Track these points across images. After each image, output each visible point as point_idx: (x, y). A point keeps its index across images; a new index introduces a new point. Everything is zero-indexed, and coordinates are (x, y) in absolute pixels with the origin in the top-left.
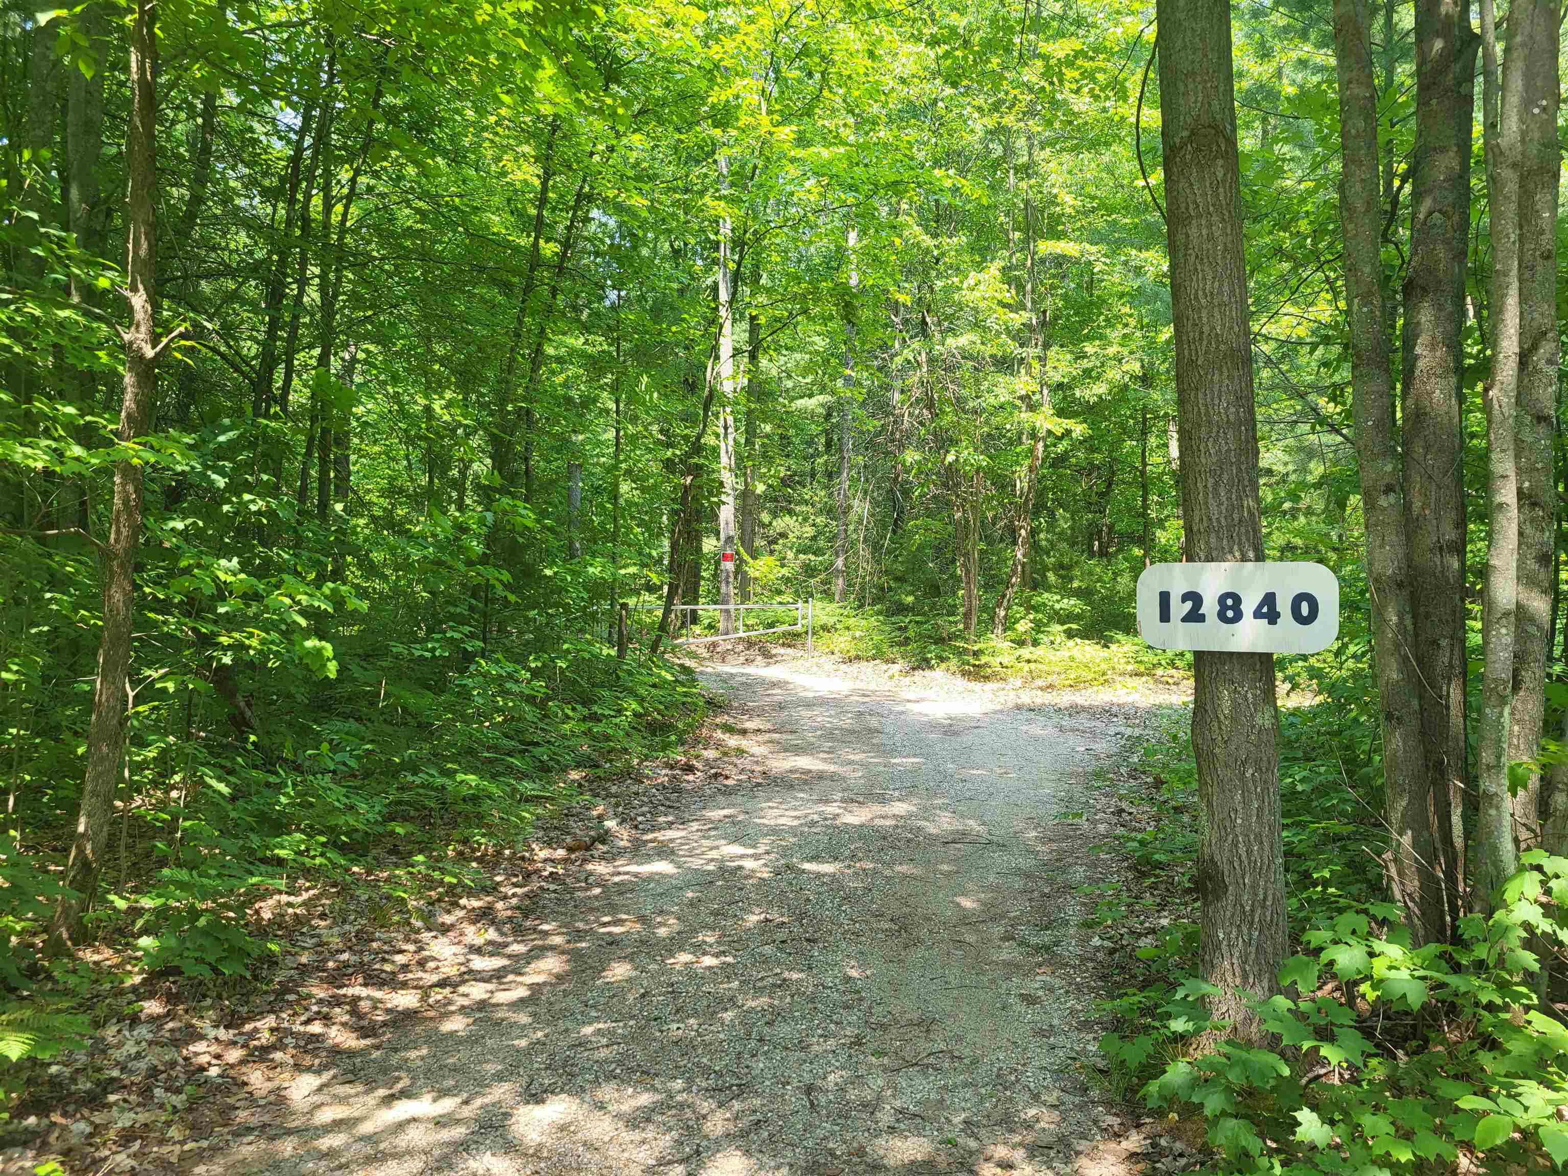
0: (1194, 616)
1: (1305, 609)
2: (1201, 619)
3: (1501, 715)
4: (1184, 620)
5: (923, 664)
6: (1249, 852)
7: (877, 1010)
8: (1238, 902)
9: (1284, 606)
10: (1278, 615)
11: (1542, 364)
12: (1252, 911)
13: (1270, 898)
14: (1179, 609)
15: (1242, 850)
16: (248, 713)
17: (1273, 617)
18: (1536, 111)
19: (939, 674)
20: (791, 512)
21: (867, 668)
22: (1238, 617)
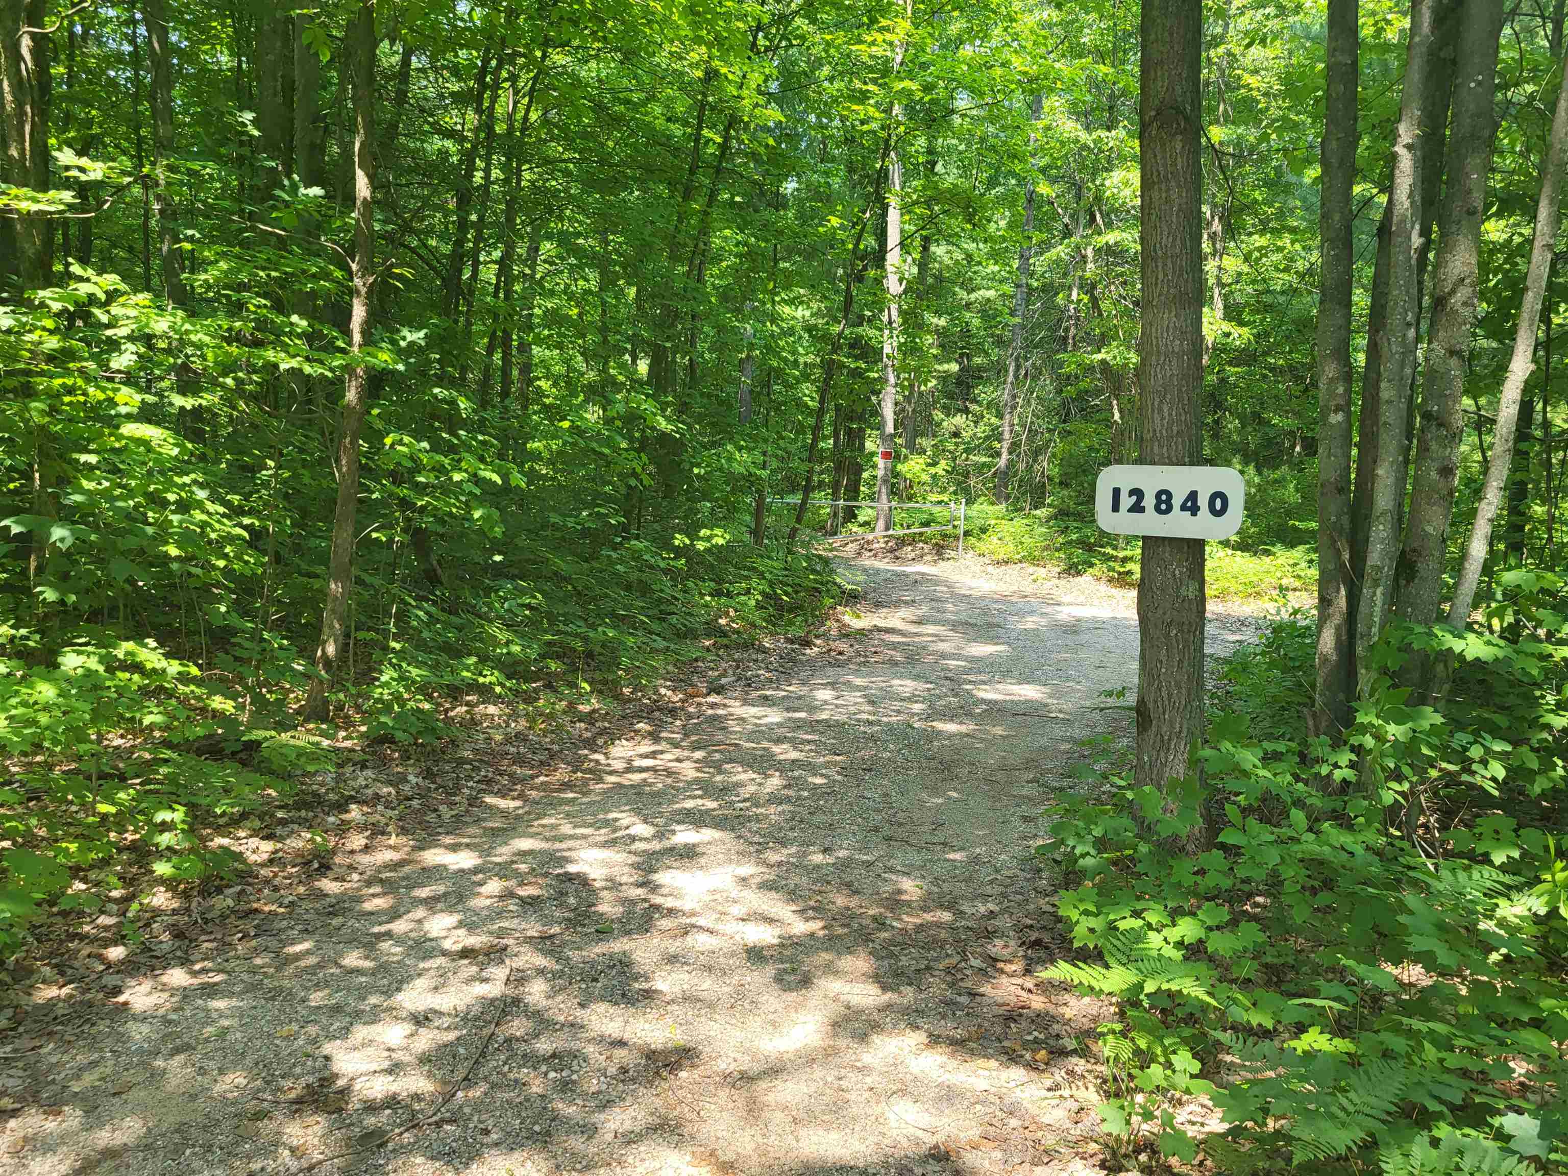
0: (1137, 508)
1: (1218, 504)
2: (1142, 510)
3: (1374, 594)
4: (1129, 511)
5: (1073, 570)
6: (1170, 696)
7: (900, 815)
8: (1159, 733)
9: (1203, 502)
10: (1198, 508)
11: (1458, 306)
12: (1170, 740)
13: (1185, 730)
14: (1127, 501)
15: (1164, 694)
16: (439, 571)
17: (1194, 510)
18: (1472, 85)
19: (1086, 580)
20: (966, 411)
21: (1013, 571)
22: (1169, 509)
